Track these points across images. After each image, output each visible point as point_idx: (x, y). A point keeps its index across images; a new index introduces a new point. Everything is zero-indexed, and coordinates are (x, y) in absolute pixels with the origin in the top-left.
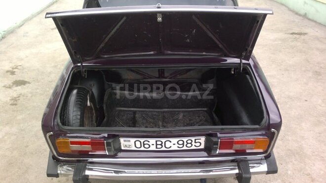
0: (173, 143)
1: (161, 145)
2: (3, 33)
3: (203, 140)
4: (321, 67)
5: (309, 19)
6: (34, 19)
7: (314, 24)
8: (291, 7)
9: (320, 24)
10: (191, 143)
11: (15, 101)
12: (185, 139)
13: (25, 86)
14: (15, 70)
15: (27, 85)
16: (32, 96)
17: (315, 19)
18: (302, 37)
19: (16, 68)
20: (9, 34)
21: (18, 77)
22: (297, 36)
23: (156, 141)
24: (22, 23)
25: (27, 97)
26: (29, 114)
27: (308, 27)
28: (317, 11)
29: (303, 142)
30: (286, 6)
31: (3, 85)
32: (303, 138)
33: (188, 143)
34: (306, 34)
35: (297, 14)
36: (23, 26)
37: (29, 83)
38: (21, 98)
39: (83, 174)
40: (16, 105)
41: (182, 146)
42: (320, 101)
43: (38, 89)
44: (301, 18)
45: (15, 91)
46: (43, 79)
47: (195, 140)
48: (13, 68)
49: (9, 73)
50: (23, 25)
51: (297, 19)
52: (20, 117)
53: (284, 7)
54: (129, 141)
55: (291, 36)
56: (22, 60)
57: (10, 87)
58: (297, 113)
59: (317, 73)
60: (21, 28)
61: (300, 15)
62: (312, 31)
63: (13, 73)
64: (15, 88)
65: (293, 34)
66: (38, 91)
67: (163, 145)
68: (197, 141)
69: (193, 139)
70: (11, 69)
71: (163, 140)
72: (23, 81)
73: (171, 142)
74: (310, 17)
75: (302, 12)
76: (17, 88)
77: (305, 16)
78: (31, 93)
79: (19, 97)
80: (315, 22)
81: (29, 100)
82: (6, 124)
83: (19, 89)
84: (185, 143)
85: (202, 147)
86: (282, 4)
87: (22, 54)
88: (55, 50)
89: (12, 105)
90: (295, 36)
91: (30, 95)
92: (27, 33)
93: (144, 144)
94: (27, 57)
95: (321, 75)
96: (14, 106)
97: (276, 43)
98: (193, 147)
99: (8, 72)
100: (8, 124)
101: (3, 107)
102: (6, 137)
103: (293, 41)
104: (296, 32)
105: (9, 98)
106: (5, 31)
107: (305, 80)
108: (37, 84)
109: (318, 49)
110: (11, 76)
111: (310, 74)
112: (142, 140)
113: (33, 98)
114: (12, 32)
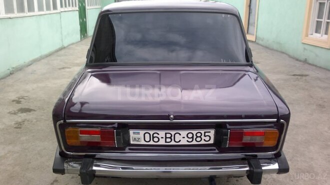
0: (182, 136)
1: (171, 138)
2: (11, 69)
3: (212, 133)
4: (324, 101)
5: (310, 64)
6: (43, 61)
7: (314, 67)
8: (291, 54)
9: (320, 67)
10: (200, 137)
11: (19, 125)
12: (195, 132)
13: (29, 113)
14: (21, 100)
15: (32, 112)
16: (37, 121)
17: (315, 64)
18: (304, 78)
19: (22, 99)
20: (17, 71)
21: (24, 105)
22: (299, 77)
23: (166, 134)
24: (30, 63)
25: (32, 122)
26: (33, 136)
27: (309, 70)
28: (317, 55)
29: (312, 162)
30: (286, 54)
31: (8, 111)
32: (312, 159)
33: (197, 137)
34: (307, 75)
35: (297, 60)
36: (32, 66)
37: (34, 110)
38: (26, 123)
39: (90, 169)
40: (20, 128)
41: (191, 139)
42: (326, 129)
43: (43, 116)
44: (302, 63)
45: (20, 117)
46: (48, 107)
47: (205, 133)
48: (19, 98)
49: (15, 102)
50: (31, 64)
51: (298, 64)
52: (24, 138)
53: (285, 55)
54: (139, 133)
55: (293, 77)
56: (28, 92)
57: (15, 114)
58: (304, 139)
59: (321, 106)
60: (29, 67)
61: (300, 61)
62: (313, 73)
63: (18, 102)
64: (20, 114)
65: (294, 75)
66: (43, 117)
67: (173, 138)
68: (207, 134)
69: (203, 132)
70: (17, 99)
71: (173, 132)
72: (29, 109)
73: (180, 135)
74: (310, 62)
75: (302, 58)
76: (22, 114)
77: (305, 62)
78: (36, 119)
79: (24, 122)
80: (316, 66)
81: (34, 124)
82: (9, 144)
83: (24, 116)
84: (195, 137)
85: (212, 142)
86: (283, 53)
87: (29, 87)
88: (62, 85)
89: (16, 128)
90: (297, 77)
91: (35, 120)
92: (35, 71)
93: (153, 137)
94: (33, 89)
95: (325, 108)
96: (19, 129)
97: (279, 82)
98: (203, 142)
99: (13, 101)
100: (11, 143)
101: (7, 129)
102: (8, 155)
103: (295, 81)
104: (298, 74)
105: (14, 123)
106: (13, 68)
107: (309, 112)
108: (43, 111)
109: (320, 87)
110: (17, 104)
111: (315, 107)
112: (151, 132)
113: (38, 123)
114: (19, 69)
